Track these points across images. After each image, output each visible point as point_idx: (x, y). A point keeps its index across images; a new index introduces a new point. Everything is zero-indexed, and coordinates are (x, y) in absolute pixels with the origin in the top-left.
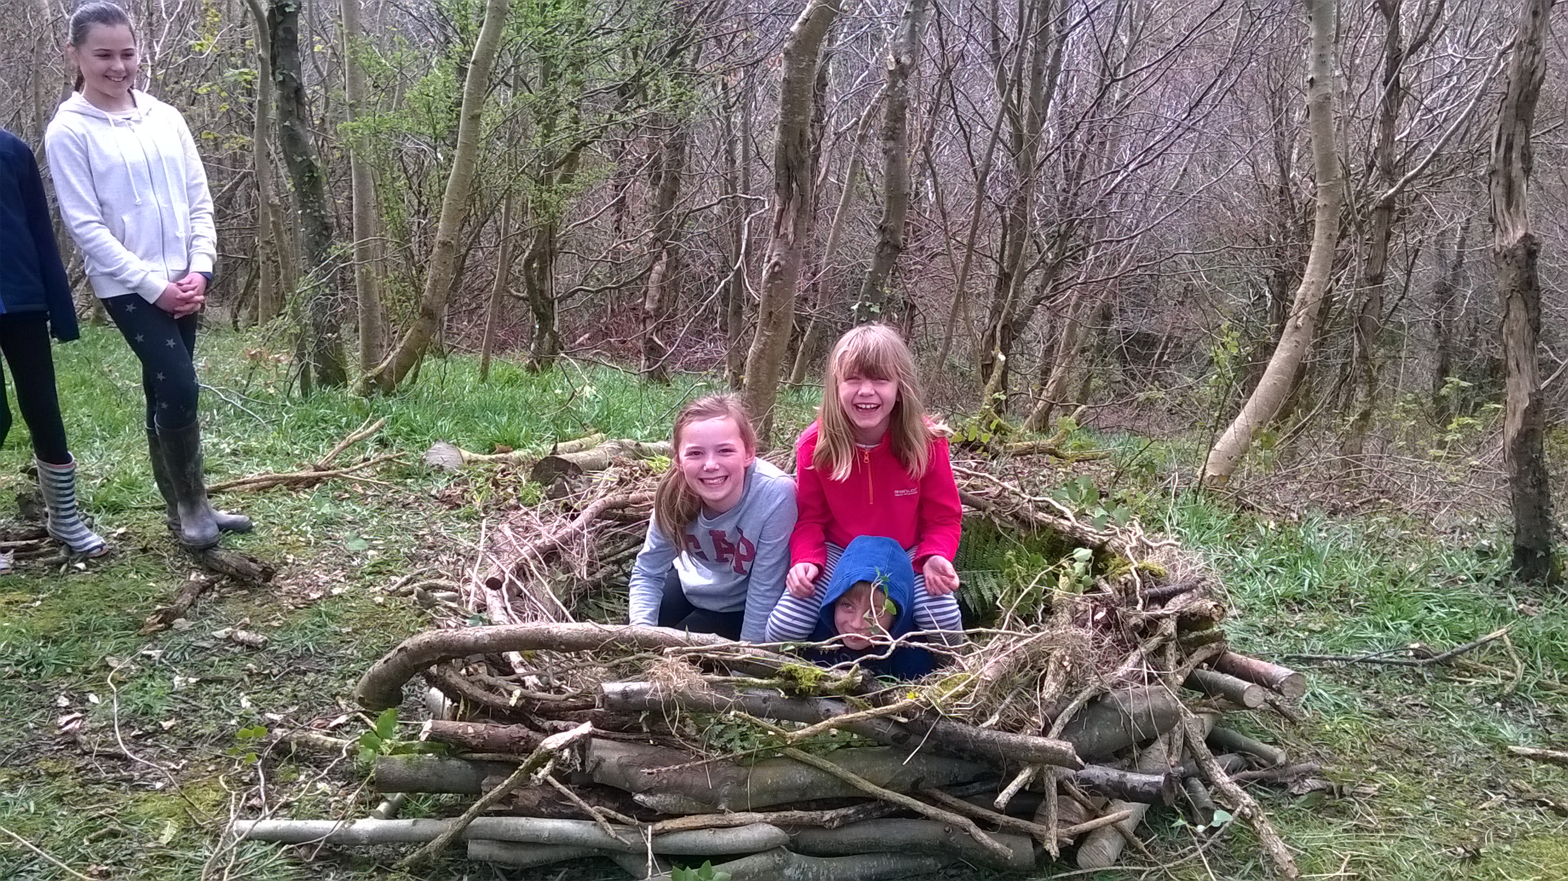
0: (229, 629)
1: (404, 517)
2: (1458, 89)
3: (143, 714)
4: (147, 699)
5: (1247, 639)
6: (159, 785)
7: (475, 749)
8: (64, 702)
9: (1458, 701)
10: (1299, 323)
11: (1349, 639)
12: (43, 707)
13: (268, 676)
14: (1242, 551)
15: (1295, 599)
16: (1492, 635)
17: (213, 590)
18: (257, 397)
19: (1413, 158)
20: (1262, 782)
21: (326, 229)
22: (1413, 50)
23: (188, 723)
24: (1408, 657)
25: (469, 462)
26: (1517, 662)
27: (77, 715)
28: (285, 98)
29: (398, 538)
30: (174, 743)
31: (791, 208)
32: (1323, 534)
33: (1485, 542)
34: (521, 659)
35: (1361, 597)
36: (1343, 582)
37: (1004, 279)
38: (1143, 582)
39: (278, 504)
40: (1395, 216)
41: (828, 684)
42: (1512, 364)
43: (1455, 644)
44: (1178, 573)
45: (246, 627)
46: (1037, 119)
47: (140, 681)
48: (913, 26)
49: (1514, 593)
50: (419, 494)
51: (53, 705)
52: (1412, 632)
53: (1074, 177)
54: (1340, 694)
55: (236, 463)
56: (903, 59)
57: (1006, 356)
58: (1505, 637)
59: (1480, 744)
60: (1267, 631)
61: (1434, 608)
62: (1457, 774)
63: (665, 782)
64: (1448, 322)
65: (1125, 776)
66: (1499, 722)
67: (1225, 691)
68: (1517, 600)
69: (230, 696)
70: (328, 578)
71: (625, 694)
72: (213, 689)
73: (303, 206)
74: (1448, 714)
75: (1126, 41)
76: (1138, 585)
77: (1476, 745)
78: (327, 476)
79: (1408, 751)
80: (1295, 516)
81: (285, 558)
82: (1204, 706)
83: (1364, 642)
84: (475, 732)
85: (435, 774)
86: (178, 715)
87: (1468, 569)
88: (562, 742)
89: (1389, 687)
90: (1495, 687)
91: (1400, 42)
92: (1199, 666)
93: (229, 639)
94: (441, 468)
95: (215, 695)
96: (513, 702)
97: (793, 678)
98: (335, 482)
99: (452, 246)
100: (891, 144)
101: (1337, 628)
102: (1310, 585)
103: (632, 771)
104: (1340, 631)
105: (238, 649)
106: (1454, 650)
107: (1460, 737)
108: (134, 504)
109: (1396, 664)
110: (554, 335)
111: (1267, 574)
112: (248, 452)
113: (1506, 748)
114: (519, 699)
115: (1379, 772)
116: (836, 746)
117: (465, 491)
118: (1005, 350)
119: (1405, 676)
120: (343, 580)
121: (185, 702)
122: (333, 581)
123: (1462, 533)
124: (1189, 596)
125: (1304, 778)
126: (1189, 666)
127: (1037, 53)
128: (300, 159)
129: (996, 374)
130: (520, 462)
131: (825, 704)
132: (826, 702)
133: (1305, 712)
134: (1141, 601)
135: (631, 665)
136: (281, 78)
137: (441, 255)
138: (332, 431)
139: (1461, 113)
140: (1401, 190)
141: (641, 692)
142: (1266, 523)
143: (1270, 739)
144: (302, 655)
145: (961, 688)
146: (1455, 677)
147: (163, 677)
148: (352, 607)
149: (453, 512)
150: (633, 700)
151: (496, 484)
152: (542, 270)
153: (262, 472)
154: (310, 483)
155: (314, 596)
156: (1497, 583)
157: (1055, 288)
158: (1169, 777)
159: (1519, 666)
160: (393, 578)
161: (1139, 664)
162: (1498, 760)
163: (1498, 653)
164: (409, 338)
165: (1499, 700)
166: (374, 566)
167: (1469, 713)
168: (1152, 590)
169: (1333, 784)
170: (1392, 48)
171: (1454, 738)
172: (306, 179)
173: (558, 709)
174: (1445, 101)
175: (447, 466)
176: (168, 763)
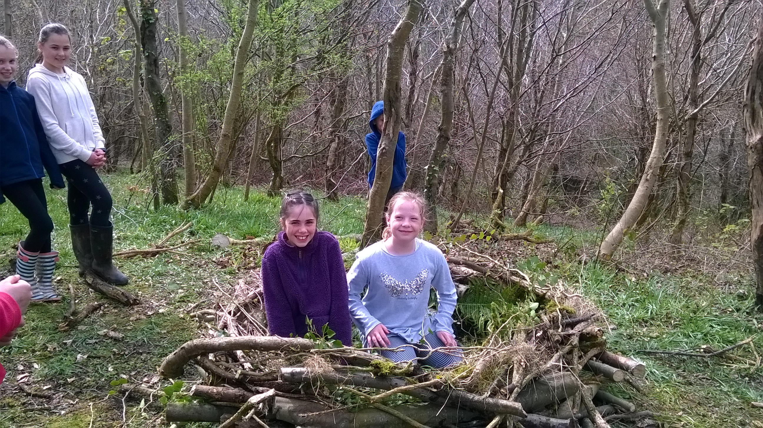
0: (105, 330)
1: (199, 272)
2: (730, 59)
3: (59, 374)
4: (62, 366)
5: (617, 342)
6: (63, 412)
7: (218, 400)
8: (21, 368)
9: (726, 376)
10: (648, 178)
11: (671, 342)
12: (10, 370)
13: (123, 355)
14: (617, 294)
15: (643, 320)
16: (744, 342)
17: (100, 309)
18: (133, 209)
19: (708, 93)
20: (622, 420)
21: (169, 127)
22: (707, 41)
23: (81, 379)
24: (700, 352)
25: (233, 244)
26: (757, 356)
27: (27, 374)
28: (149, 64)
29: (194, 283)
30: (74, 390)
31: (391, 121)
32: (660, 285)
33: (741, 291)
34: (242, 354)
35: (678, 320)
36: (668, 311)
37: (503, 152)
38: (563, 316)
39: (137, 265)
40: (698, 123)
41: (397, 371)
42: (755, 202)
43: (725, 345)
44: (581, 311)
45: (114, 330)
46: (520, 73)
47: (60, 357)
48: (456, 29)
49: (756, 318)
50: (207, 260)
51: (16, 369)
52: (703, 339)
53: (539, 102)
54: (664, 372)
55: (119, 243)
56: (451, 46)
57: (503, 190)
58: (751, 342)
59: (737, 400)
60: (629, 337)
61: (714, 326)
62: (725, 417)
63: (311, 420)
64: (726, 174)
65: (549, 420)
66: (747, 388)
67: (603, 373)
68: (758, 322)
69: (103, 365)
70: (157, 304)
71: (293, 374)
72: (96, 361)
73: (157, 116)
74: (720, 383)
75: (565, 35)
76: (560, 318)
77: (735, 401)
78: (162, 251)
79: (699, 404)
80: (645, 274)
81: (137, 293)
82: (593, 380)
83: (677, 344)
84: (217, 392)
85: (197, 412)
86: (77, 375)
87: (733, 306)
88: (259, 399)
89: (690, 368)
90: (746, 369)
91: (700, 37)
92: (591, 359)
93: (105, 335)
94: (219, 247)
95: (96, 365)
96: (237, 376)
97: (378, 367)
98: (166, 253)
99: (229, 137)
100: (444, 88)
101: (664, 336)
102: (651, 313)
103: (295, 414)
104: (666, 338)
105: (109, 341)
106: (724, 349)
107: (727, 396)
108: (66, 264)
109: (694, 355)
110: (281, 178)
111: (630, 307)
112: (126, 238)
113: (750, 403)
114: (240, 375)
115: (684, 415)
116: (400, 402)
117: (229, 259)
118: (503, 187)
119: (699, 362)
120: (165, 305)
121: (81, 368)
122: (160, 305)
123: (730, 285)
124: (586, 323)
125: (644, 418)
126: (585, 360)
127: (520, 41)
128: (156, 94)
129: (499, 199)
130: (258, 244)
131: (395, 381)
132: (395, 379)
133: (647, 381)
134: (561, 327)
135: (297, 358)
136: (147, 54)
137: (223, 141)
138: (168, 227)
139: (732, 70)
140: (701, 109)
141: (301, 373)
142: (630, 278)
143: (628, 396)
144: (141, 345)
145: (464, 374)
146: (725, 363)
147: (71, 355)
148: (168, 320)
149: (223, 270)
150: (296, 377)
151: (245, 255)
152: (276, 147)
153: (131, 248)
154: (154, 254)
155: (150, 313)
156: (747, 313)
157: (529, 156)
158: (572, 421)
159: (758, 358)
160: (190, 304)
161: (558, 360)
162: (747, 409)
163: (746, 351)
164: (208, 181)
165: (747, 376)
166: (181, 298)
167: (731, 383)
168: (567, 321)
169: (659, 422)
170: (696, 40)
171: (723, 397)
172: (159, 103)
173: (260, 380)
174: (725, 65)
175: (222, 246)
176: (69, 401)
